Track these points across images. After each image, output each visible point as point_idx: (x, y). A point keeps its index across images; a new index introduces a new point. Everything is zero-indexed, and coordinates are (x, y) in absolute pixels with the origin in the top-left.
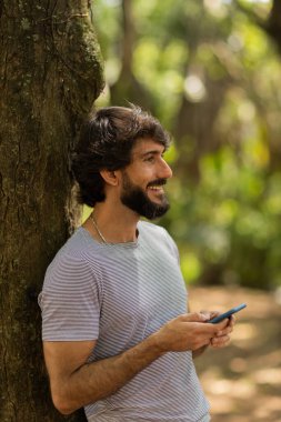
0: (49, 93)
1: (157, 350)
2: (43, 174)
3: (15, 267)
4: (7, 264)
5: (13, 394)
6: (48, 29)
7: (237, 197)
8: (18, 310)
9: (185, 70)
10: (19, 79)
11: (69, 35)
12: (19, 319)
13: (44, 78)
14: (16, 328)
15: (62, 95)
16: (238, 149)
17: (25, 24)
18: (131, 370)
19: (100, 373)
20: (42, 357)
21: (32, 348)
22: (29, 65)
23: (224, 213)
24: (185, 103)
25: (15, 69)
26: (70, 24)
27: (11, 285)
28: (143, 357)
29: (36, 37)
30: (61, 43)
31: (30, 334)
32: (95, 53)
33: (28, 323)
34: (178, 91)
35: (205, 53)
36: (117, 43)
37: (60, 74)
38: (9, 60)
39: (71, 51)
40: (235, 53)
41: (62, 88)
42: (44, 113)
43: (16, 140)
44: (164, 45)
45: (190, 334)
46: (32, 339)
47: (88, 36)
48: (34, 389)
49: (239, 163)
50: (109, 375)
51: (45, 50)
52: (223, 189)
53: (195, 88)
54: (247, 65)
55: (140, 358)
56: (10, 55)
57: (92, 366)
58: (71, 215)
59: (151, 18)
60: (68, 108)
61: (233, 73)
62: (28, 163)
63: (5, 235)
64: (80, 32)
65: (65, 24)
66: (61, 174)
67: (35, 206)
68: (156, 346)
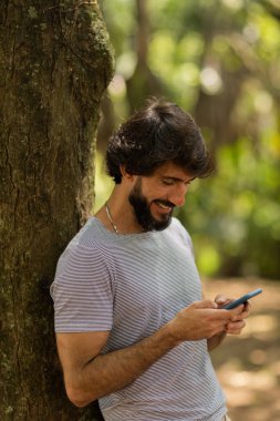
0: (58, 83)
1: (172, 340)
2: (53, 165)
3: (27, 260)
4: (18, 257)
5: (26, 389)
6: (56, 17)
7: (255, 189)
8: (30, 304)
9: (201, 62)
10: (27, 69)
11: (78, 23)
12: (31, 313)
13: (53, 68)
14: (28, 321)
15: (71, 84)
16: (255, 141)
17: (32, 13)
18: (145, 360)
19: (114, 364)
20: (56, 351)
21: (45, 341)
22: (37, 54)
23: (243, 206)
24: (202, 96)
25: (23, 59)
26: (78, 12)
27: (23, 279)
28: (157, 346)
29: (44, 26)
30: (69, 32)
31: (43, 328)
32: (104, 41)
33: (40, 317)
34: (194, 85)
35: (220, 45)
36: (132, 37)
37: (68, 63)
38: (17, 50)
39: (80, 39)
40: (250, 44)
41: (71, 78)
42: (53, 104)
43: (25, 130)
44: (179, 38)
45: (204, 321)
46: (45, 332)
47: (96, 25)
48: (48, 383)
49: (257, 154)
50: (123, 367)
51: (53, 39)
52: (241, 181)
53: (211, 80)
54: (263, 56)
55: (154, 347)
56: (17, 45)
57: (105, 357)
58: (83, 206)
59: (166, 11)
60: (78, 97)
61: (249, 64)
62: (38, 154)
63: (16, 227)
64: (88, 20)
65: (74, 12)
66: (72, 164)
67: (45, 198)
68: (170, 335)
